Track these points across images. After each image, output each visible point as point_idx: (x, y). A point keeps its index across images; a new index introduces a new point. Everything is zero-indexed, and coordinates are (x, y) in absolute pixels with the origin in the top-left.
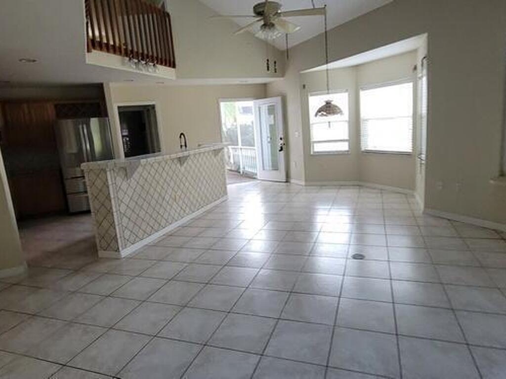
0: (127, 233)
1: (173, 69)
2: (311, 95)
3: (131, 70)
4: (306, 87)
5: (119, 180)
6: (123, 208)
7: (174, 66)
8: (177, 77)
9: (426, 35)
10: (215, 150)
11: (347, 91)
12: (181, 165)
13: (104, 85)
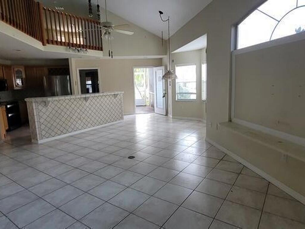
0: (44, 133)
1: (101, 51)
2: (177, 66)
3: (70, 53)
4: (174, 61)
5: (40, 107)
6: (42, 120)
7: (102, 50)
8: (103, 56)
9: (206, 35)
10: (114, 95)
11: (196, 64)
12: (86, 101)
13: (69, 60)
